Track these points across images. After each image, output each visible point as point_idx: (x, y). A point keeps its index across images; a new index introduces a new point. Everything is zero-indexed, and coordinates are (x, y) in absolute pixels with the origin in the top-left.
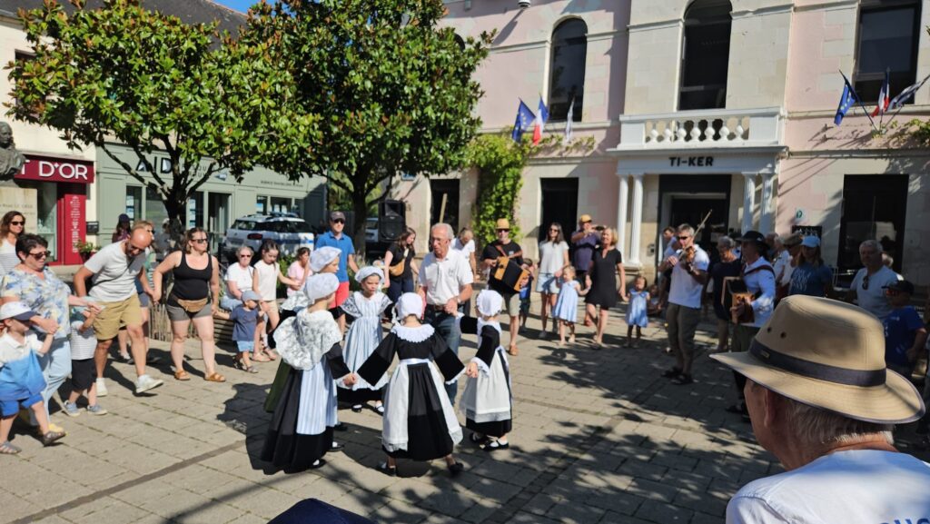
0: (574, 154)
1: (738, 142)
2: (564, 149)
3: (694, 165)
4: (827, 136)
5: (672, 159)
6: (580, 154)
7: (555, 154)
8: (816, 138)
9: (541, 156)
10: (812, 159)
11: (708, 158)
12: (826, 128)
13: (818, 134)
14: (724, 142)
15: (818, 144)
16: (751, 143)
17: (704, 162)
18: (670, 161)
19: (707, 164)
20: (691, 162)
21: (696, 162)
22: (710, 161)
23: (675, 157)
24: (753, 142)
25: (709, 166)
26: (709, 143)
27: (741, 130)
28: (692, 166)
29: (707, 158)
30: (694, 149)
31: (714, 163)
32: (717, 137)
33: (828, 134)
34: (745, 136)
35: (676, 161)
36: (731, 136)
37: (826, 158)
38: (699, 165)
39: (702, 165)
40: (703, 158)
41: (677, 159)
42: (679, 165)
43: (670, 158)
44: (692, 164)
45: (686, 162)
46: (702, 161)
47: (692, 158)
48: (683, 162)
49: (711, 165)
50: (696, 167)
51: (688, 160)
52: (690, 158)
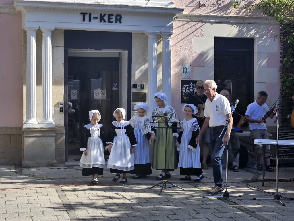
1: (141, 2)
11: (117, 16)
14: (128, 1)
17: (114, 19)
18: (81, 16)
19: (116, 22)
20: (102, 19)
21: (106, 18)
22: (119, 19)
23: (85, 13)
26: (115, 1)
28: (103, 23)
29: (115, 15)
30: (103, 5)
35: (87, 17)
38: (109, 22)
39: (112, 22)
40: (113, 15)
41: (88, 14)
42: (90, 21)
43: (81, 13)
44: (103, 21)
45: (97, 18)
46: (112, 18)
47: (102, 15)
48: (94, 18)
49: (121, 22)
50: (107, 23)
51: (98, 16)
52: (101, 15)
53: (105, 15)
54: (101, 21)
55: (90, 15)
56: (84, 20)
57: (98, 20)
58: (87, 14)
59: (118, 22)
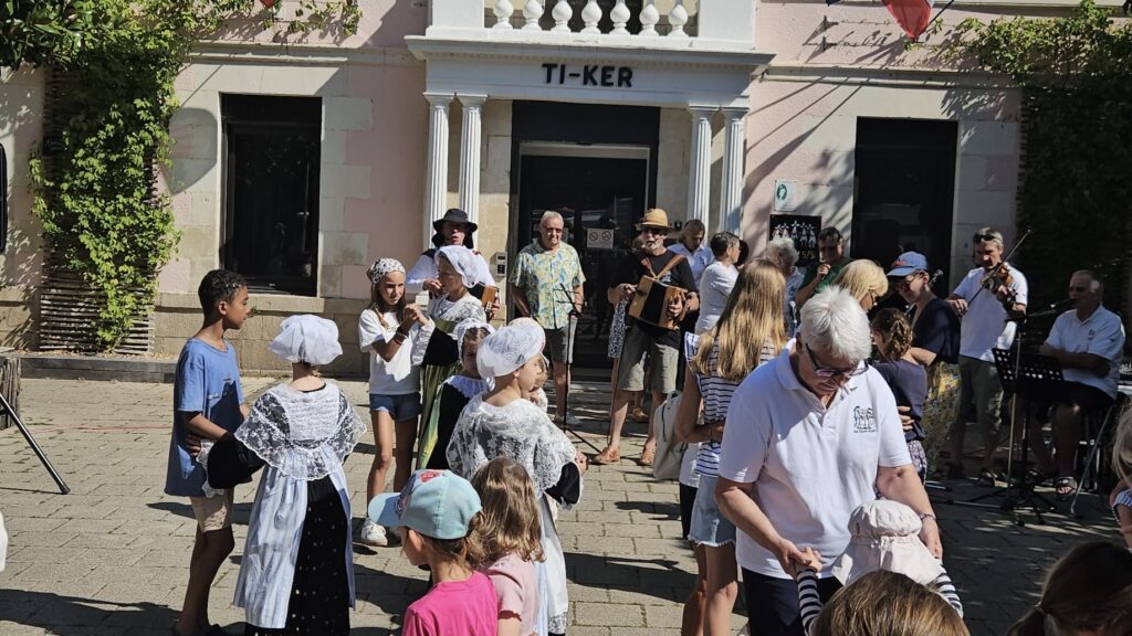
0: (314, 39)
1: (678, 41)
2: (285, 28)
3: (595, 83)
4: (829, 41)
5: (549, 67)
6: (328, 42)
7: (265, 38)
8: (812, 41)
9: (231, 38)
10: (814, 82)
11: (622, 70)
12: (826, 25)
13: (815, 34)
14: (649, 38)
15: (815, 54)
16: (704, 43)
17: (615, 77)
18: (544, 72)
19: (620, 84)
20: (588, 77)
21: (597, 76)
22: (626, 77)
23: (553, 65)
24: (706, 42)
25: (623, 88)
26: (620, 38)
27: (682, 14)
28: (589, 86)
29: (618, 69)
30: (589, 48)
31: (632, 81)
32: (634, 26)
33: (832, 35)
34: (692, 28)
35: (556, 74)
36: (664, 27)
37: (840, 84)
38: (604, 83)
39: (611, 84)
40: (612, 69)
41: (559, 67)
42: (562, 81)
43: (544, 65)
44: (590, 82)
45: (578, 75)
46: (610, 76)
47: (590, 69)
48: (571, 75)
49: (629, 85)
50: (599, 87)
51: (581, 71)
52: (586, 68)
53: (595, 68)
54: (585, 83)
55: (563, 67)
56: (549, 80)
57: (581, 79)
58: (555, 66)
59: (624, 83)
